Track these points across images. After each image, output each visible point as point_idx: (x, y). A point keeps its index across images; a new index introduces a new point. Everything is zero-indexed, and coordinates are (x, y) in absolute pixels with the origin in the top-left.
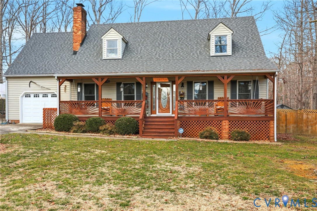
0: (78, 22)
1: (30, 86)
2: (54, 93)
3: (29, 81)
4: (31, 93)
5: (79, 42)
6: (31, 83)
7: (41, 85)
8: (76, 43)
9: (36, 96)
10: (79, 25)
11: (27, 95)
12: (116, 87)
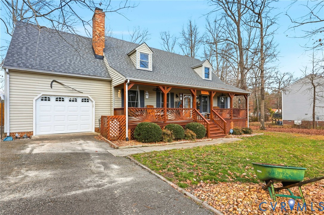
0: (101, 26)
1: (51, 87)
2: (88, 97)
3: (52, 80)
4: (52, 95)
5: (102, 47)
6: (54, 83)
7: (72, 88)
8: (98, 47)
9: (60, 99)
10: (102, 30)
11: (46, 98)
12: (156, 95)
